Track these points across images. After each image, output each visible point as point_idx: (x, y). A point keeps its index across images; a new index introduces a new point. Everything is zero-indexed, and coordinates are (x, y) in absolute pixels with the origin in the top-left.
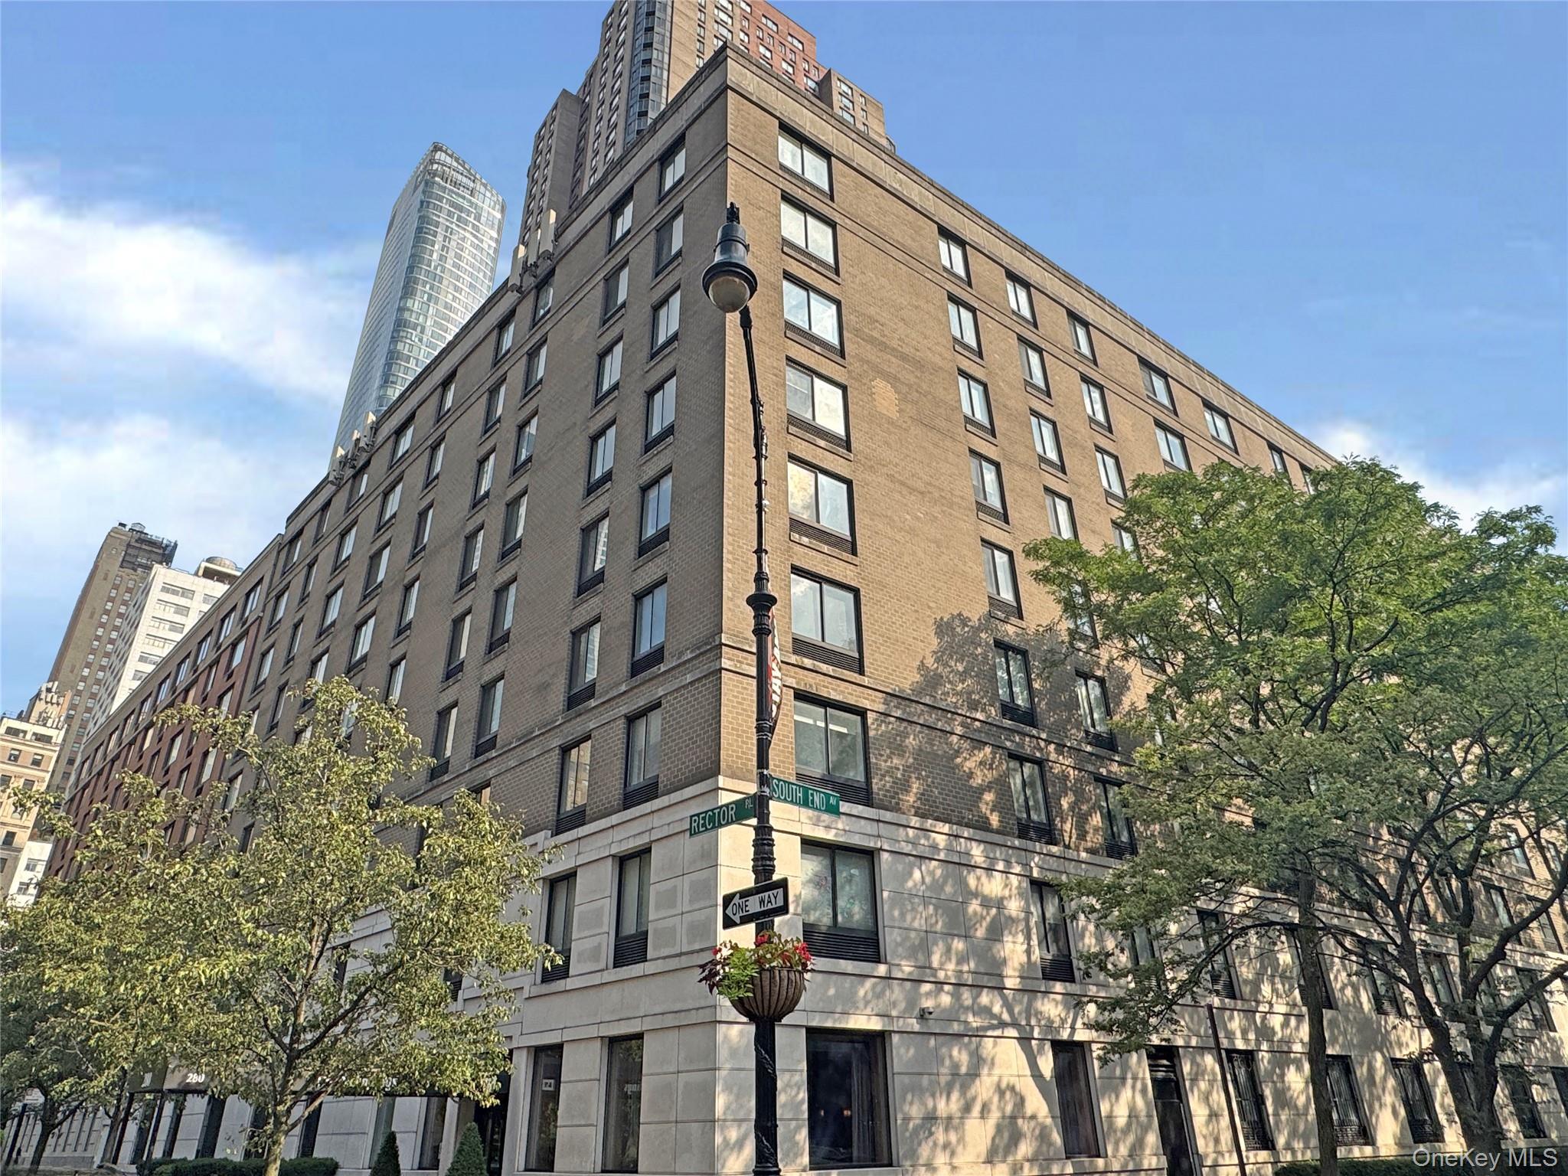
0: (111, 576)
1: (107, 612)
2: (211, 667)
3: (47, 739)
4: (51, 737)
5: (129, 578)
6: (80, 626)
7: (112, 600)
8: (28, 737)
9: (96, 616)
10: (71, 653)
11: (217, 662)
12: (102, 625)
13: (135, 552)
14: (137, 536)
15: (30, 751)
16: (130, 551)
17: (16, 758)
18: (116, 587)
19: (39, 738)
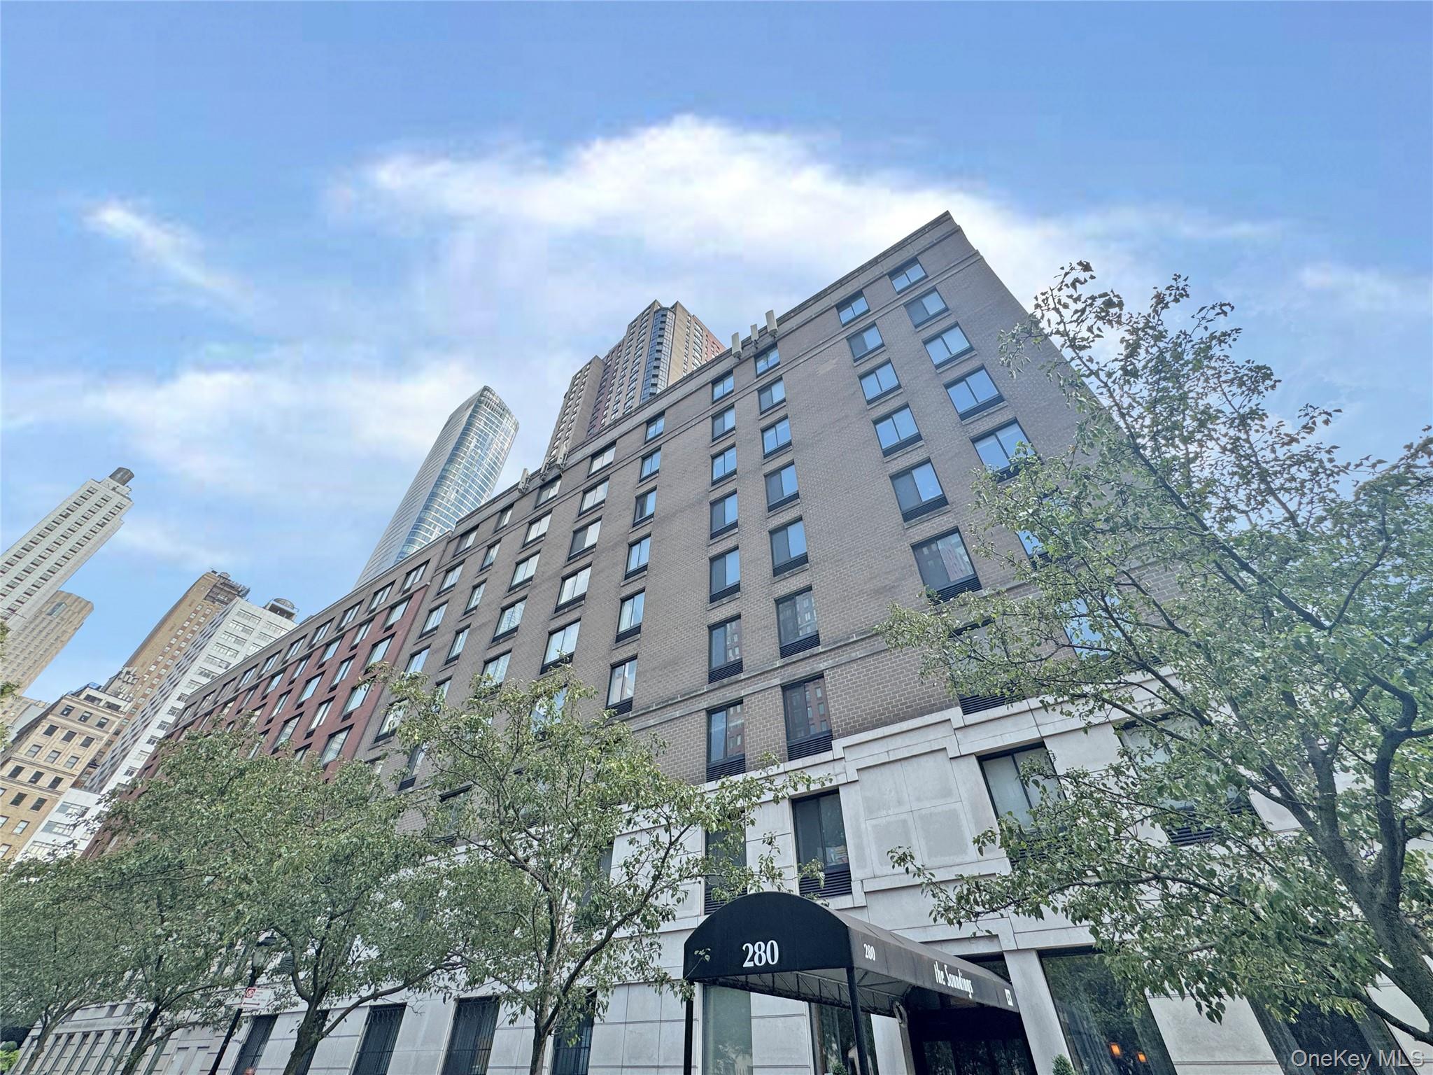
0: (195, 604)
1: (184, 628)
2: (250, 690)
3: (116, 708)
4: (120, 707)
5: (209, 608)
6: (160, 635)
7: (190, 620)
8: (102, 704)
9: (175, 630)
10: (147, 652)
11: (256, 687)
12: (177, 637)
13: (218, 591)
14: (222, 581)
15: (99, 714)
16: (214, 590)
17: (86, 719)
18: (196, 612)
19: (110, 706)
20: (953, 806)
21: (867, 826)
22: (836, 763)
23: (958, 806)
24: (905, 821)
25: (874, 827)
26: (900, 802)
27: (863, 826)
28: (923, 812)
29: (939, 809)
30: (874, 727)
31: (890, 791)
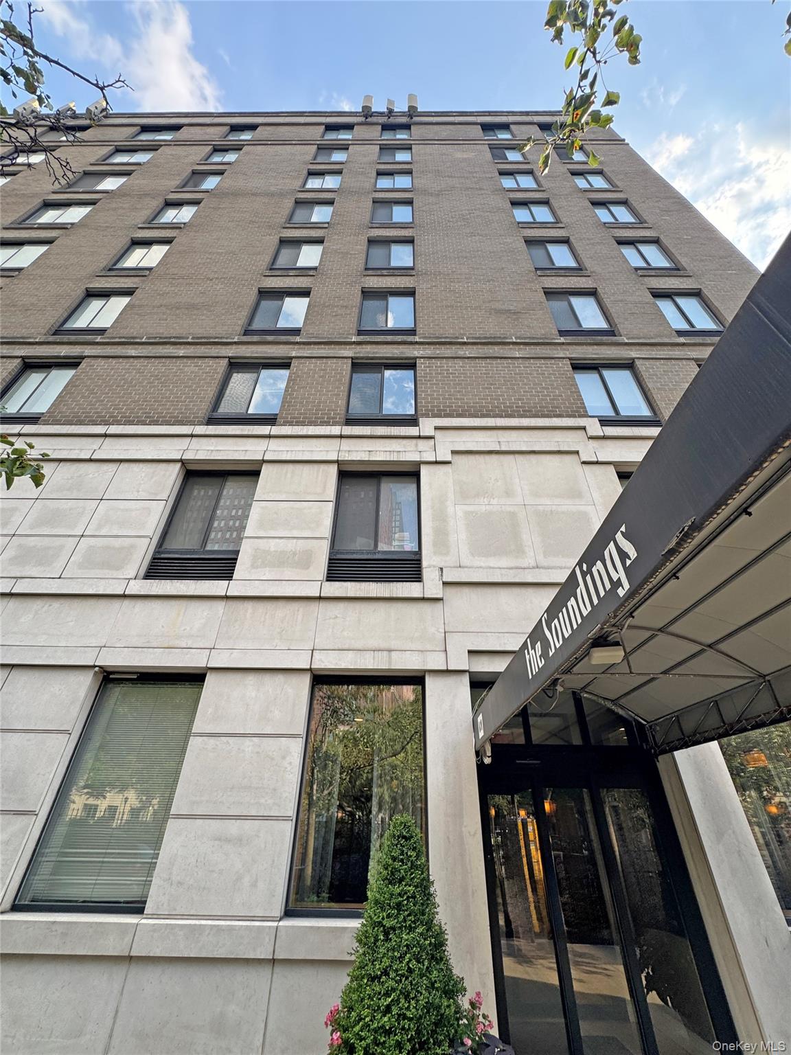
20: (582, 508)
21: (457, 513)
22: (420, 442)
23: (590, 509)
24: (513, 515)
25: (467, 513)
26: (509, 493)
27: (450, 510)
28: (541, 508)
29: (564, 508)
30: (483, 416)
31: (496, 480)
